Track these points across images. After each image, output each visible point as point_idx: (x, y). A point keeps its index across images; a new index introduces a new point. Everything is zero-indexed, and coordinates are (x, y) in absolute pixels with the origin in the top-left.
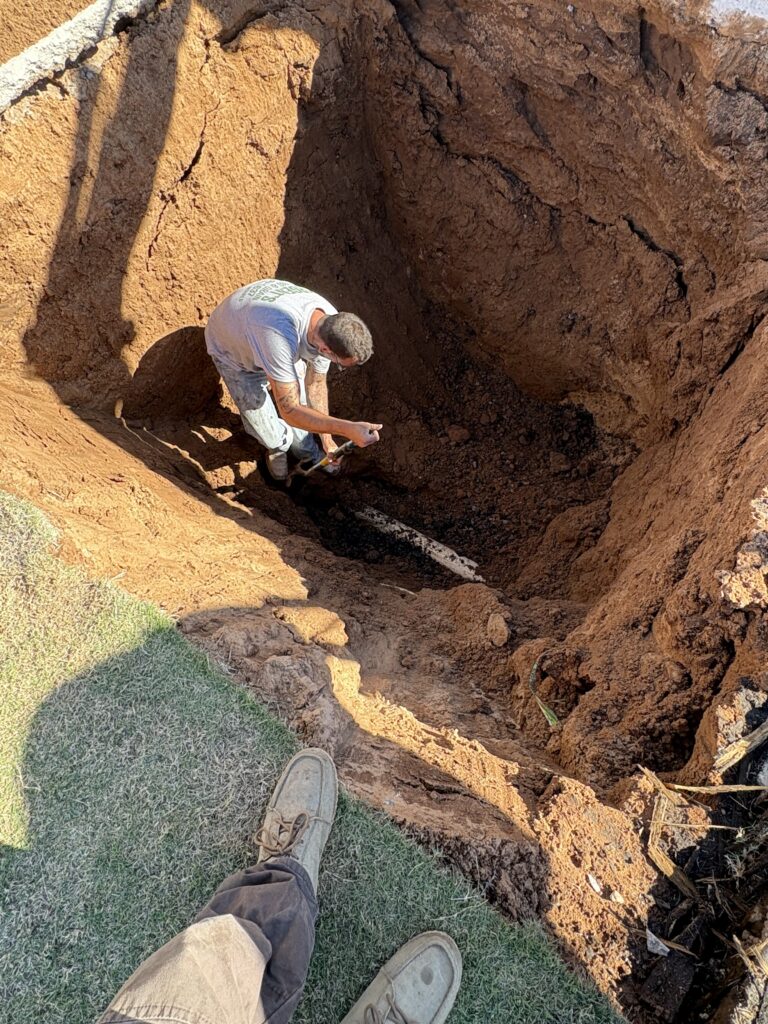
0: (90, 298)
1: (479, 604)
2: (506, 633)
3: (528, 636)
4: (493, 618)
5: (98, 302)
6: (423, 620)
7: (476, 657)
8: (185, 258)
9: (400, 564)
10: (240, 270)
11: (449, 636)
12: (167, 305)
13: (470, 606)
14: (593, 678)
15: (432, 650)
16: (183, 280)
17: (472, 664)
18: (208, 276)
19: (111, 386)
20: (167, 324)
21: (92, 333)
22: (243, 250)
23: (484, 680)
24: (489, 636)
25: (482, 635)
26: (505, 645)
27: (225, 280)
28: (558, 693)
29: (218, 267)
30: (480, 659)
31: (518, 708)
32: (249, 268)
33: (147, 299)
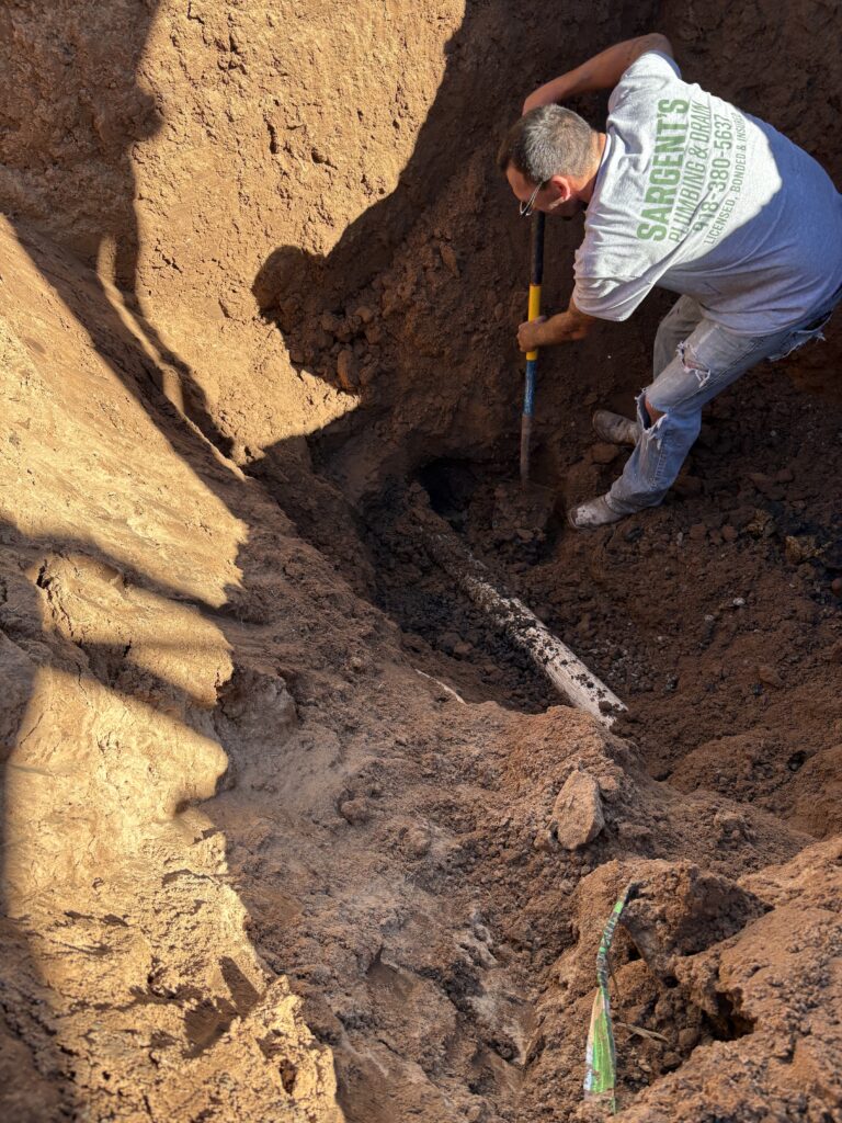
0: (71, 27)
1: (562, 744)
2: (590, 820)
3: (645, 846)
4: (576, 779)
5: (84, 38)
6: (444, 745)
7: (509, 854)
8: (261, 18)
9: (490, 668)
10: (361, 84)
11: (478, 793)
12: (213, 96)
13: (543, 745)
14: (752, 1006)
15: (427, 809)
16: (250, 56)
17: (494, 867)
18: (297, 68)
19: (85, 208)
20: (210, 134)
21: (64, 93)
22: (373, 46)
23: (506, 911)
24: (552, 818)
25: (540, 811)
26: (581, 849)
27: (327, 91)
28: (651, 1010)
29: (319, 57)
30: (518, 861)
31: (547, 1010)
32: (376, 85)
33: (178, 71)
